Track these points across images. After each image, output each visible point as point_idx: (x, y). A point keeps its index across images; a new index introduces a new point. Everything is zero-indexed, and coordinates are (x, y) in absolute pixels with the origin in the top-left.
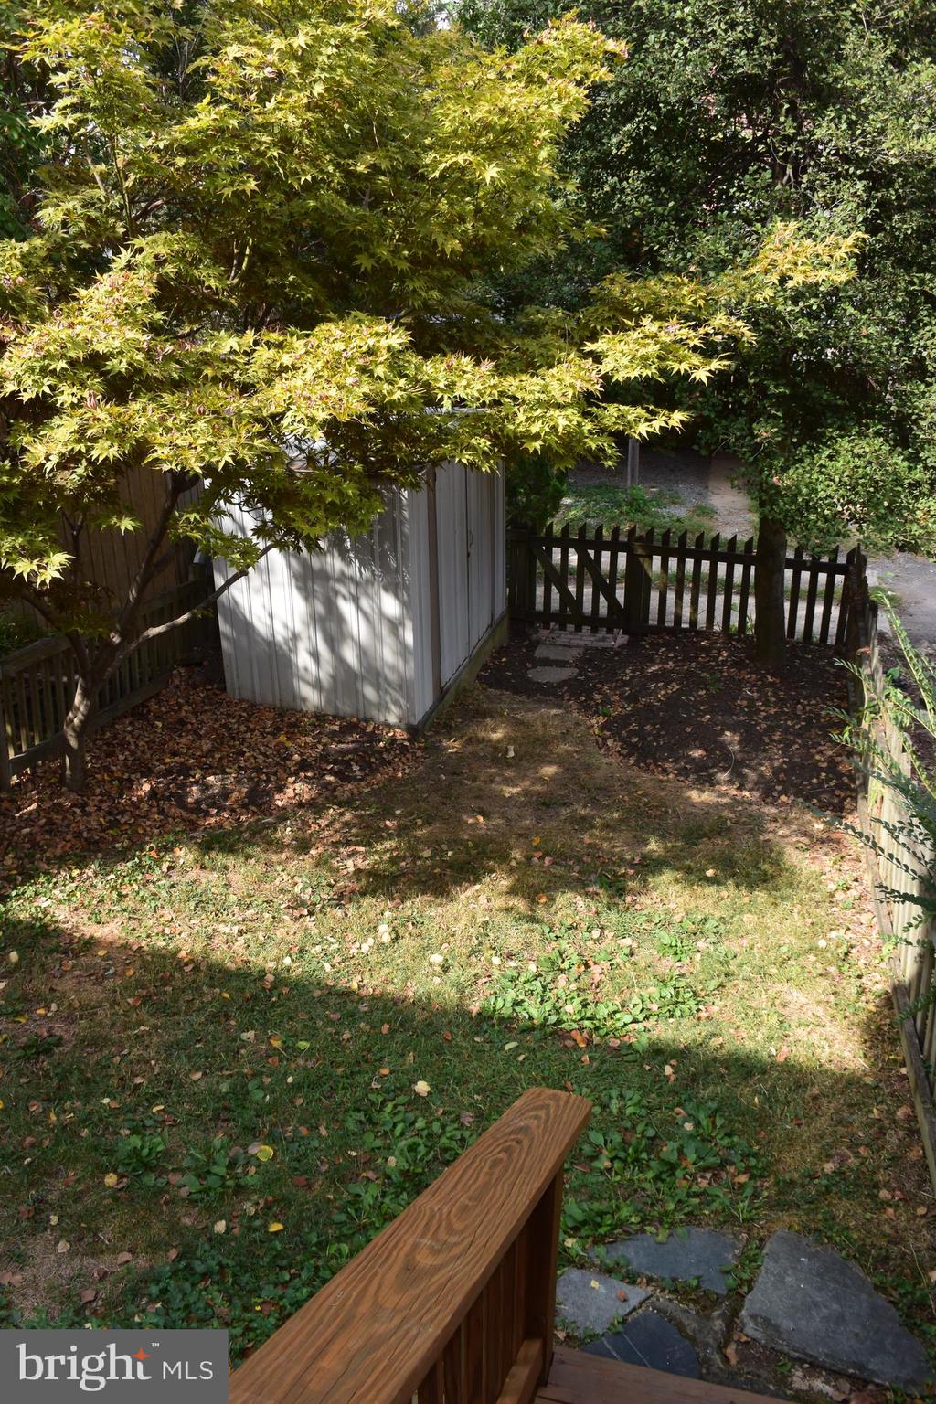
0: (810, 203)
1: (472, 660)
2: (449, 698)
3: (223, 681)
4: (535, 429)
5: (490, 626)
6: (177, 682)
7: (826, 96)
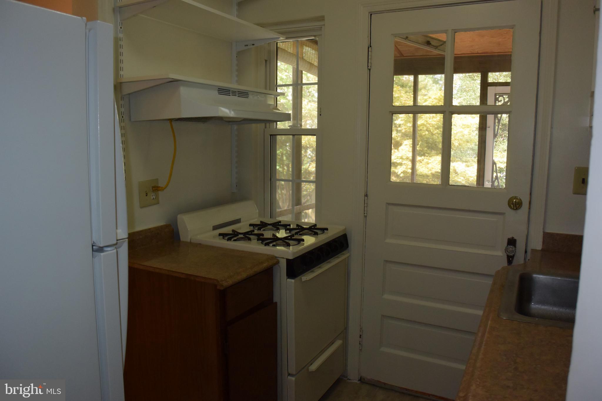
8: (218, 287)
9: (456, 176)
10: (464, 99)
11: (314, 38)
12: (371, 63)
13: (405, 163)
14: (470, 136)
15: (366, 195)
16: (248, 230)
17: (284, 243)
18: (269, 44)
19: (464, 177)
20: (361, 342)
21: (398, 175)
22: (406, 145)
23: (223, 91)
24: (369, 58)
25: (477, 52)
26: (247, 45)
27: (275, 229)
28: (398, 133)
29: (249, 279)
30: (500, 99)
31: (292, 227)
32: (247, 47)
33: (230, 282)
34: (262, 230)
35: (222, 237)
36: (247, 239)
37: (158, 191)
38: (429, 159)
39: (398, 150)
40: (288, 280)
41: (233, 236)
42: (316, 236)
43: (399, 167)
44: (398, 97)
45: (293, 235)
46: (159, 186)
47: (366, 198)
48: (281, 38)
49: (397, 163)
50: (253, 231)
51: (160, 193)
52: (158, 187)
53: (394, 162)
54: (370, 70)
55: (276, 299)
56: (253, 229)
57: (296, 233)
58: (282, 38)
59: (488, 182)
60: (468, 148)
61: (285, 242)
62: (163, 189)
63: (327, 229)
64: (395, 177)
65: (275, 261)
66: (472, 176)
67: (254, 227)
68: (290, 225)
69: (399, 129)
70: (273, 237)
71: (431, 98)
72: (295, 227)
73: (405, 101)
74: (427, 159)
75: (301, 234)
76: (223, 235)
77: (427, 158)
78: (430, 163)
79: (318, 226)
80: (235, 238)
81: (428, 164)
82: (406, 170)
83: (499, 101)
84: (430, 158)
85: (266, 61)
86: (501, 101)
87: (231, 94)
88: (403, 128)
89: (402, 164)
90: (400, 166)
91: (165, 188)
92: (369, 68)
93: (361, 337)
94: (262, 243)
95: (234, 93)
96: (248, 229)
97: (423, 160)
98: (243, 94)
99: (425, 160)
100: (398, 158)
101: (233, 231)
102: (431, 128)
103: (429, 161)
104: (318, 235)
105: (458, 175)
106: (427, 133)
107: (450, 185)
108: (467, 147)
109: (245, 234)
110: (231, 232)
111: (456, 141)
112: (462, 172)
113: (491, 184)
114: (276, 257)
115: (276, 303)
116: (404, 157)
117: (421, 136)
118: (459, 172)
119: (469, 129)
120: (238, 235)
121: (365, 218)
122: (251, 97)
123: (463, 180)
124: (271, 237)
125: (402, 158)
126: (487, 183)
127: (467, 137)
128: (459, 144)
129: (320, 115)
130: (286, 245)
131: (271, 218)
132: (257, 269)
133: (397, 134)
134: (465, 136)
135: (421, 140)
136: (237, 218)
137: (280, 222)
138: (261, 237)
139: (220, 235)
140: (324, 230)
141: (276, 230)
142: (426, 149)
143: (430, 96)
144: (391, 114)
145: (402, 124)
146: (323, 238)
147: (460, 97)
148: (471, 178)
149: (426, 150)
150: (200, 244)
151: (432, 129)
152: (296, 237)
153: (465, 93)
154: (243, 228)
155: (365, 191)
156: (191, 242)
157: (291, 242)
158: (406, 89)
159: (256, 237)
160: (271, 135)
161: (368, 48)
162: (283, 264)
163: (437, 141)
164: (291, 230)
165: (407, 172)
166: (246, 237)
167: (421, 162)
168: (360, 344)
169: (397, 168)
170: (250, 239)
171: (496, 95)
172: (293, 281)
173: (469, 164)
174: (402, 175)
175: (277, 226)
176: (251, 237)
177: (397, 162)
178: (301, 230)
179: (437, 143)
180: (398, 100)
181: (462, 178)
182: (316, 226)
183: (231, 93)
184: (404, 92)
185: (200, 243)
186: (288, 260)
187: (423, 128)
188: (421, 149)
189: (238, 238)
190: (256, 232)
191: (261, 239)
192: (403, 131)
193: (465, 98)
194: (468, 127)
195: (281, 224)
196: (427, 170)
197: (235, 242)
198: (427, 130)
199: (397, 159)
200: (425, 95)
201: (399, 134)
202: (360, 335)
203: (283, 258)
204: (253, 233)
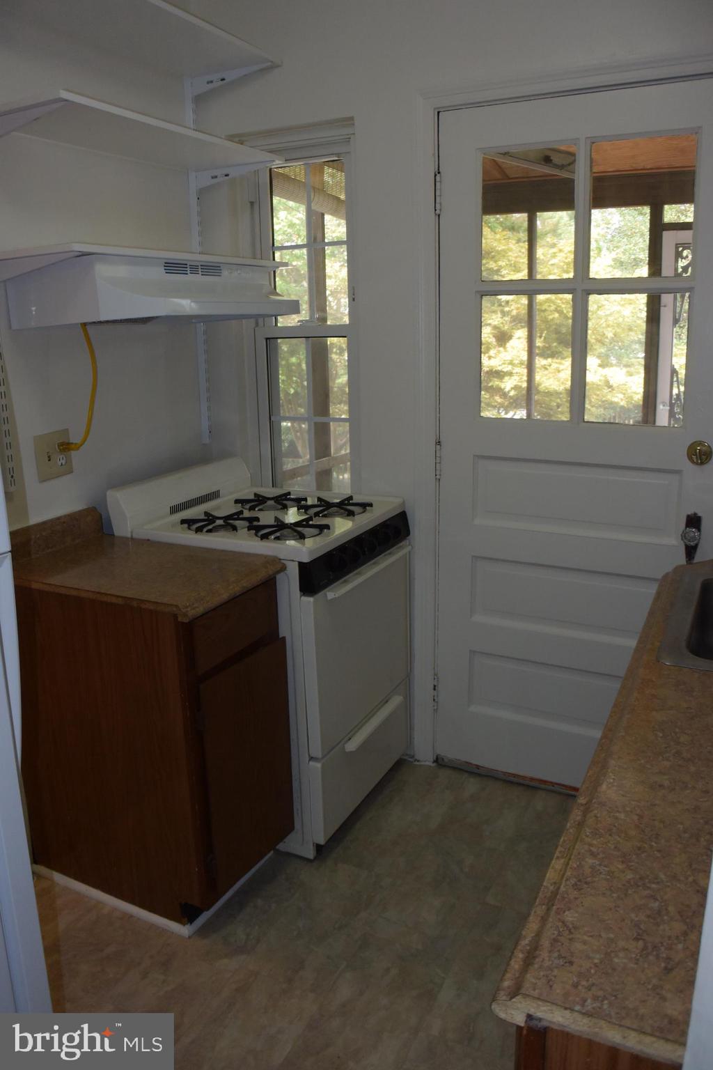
8: (180, 619)
9: (610, 391)
10: (625, 250)
11: (337, 159)
12: (441, 204)
13: (518, 371)
15: (439, 443)
16: (234, 511)
17: (295, 534)
18: (256, 172)
19: (624, 394)
20: (435, 698)
21: (505, 393)
22: (519, 338)
23: (173, 267)
24: (438, 193)
25: (642, 168)
26: (216, 177)
27: (280, 507)
28: (504, 316)
29: (233, 601)
30: (685, 253)
31: (310, 502)
32: (215, 181)
33: (200, 610)
34: (256, 509)
35: (186, 525)
36: (229, 527)
37: (69, 450)
38: (560, 363)
39: (505, 348)
40: (303, 598)
41: (207, 524)
42: (351, 517)
43: (506, 378)
44: (503, 250)
45: (310, 519)
46: (71, 442)
47: (438, 447)
48: (277, 162)
49: (503, 372)
50: (241, 512)
51: (74, 454)
52: (69, 444)
54: (439, 216)
55: (284, 631)
56: (241, 509)
57: (317, 514)
58: (279, 160)
59: (664, 406)
60: (633, 340)
61: (297, 531)
62: (78, 447)
63: (371, 505)
65: (279, 566)
66: (638, 392)
67: (242, 505)
68: (305, 500)
69: (507, 309)
70: (276, 524)
71: (563, 251)
72: (316, 502)
73: (516, 257)
74: (557, 363)
75: (326, 514)
76: (188, 523)
77: (557, 361)
78: (562, 370)
79: (356, 499)
80: (210, 527)
81: (559, 371)
82: (520, 384)
83: (683, 258)
84: (563, 362)
85: (252, 203)
86: (686, 257)
87: (189, 272)
88: (512, 307)
89: (512, 373)
90: (509, 377)
91: (81, 445)
92: (438, 212)
93: (436, 688)
94: (256, 535)
95: (194, 269)
96: (233, 509)
97: (550, 365)
98: (211, 269)
99: (554, 366)
100: (504, 364)
101: (206, 514)
102: (563, 306)
103: (561, 367)
104: (354, 516)
105: (613, 390)
106: (557, 315)
107: (584, 422)
108: (630, 339)
109: (226, 518)
110: (203, 517)
111: (609, 329)
112: (620, 385)
113: (669, 408)
114: (280, 559)
115: (284, 638)
116: (516, 362)
117: (546, 321)
118: (615, 385)
119: (633, 306)
120: (214, 522)
121: (438, 484)
122: (225, 273)
123: (622, 400)
124: (272, 522)
125: (511, 363)
126: (662, 407)
127: (628, 320)
128: (615, 335)
129: (354, 299)
130: (298, 537)
131: (273, 486)
132: (247, 583)
133: (502, 318)
134: (625, 320)
135: (547, 329)
136: (214, 489)
137: (289, 493)
138: (255, 523)
139: (183, 522)
140: (365, 506)
141: (281, 509)
142: (555, 344)
143: (561, 248)
144: (479, 296)
145: (512, 301)
146: (365, 521)
147: (618, 247)
148: (635, 395)
149: (556, 347)
150: (148, 540)
151: (565, 308)
152: (317, 521)
153: (625, 240)
154: (223, 507)
155: (436, 436)
156: (132, 538)
157: (306, 531)
158: (518, 234)
159: (246, 524)
160: (267, 339)
161: (435, 175)
162: (293, 572)
164: (307, 508)
165: (521, 387)
166: (229, 523)
167: (546, 369)
168: (434, 700)
169: (504, 381)
170: (235, 528)
171: (677, 246)
172: (311, 599)
173: (632, 369)
174: (512, 393)
175: (282, 501)
176: (237, 523)
177: (503, 370)
178: (326, 507)
180: (504, 256)
181: (621, 396)
182: (352, 499)
183: (188, 269)
184: (514, 242)
185: (147, 538)
186: (301, 565)
187: (550, 306)
188: (547, 345)
189: (214, 527)
190: (247, 514)
191: (255, 527)
192: (514, 313)
193: (627, 247)
194: (631, 304)
195: (292, 497)
196: (557, 383)
197: (210, 534)
198: (556, 310)
199: (503, 366)
200: (553, 246)
201: (506, 319)
202: (435, 686)
203: (293, 561)
204: (241, 516)
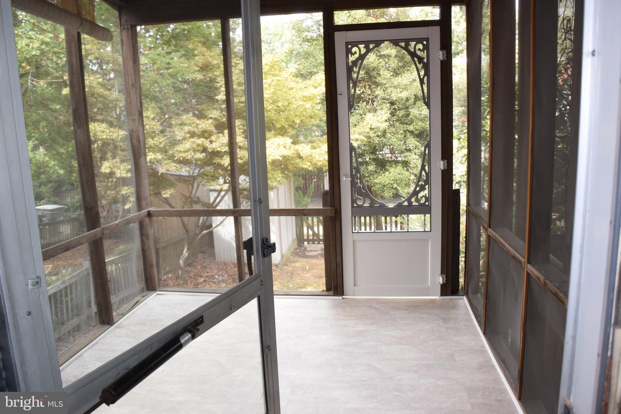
0: (376, 110)
1: (290, 249)
2: (285, 258)
3: (214, 256)
4: (320, 159)
5: (292, 240)
6: (200, 257)
7: (377, 84)
9: (301, 161)
14: (314, 110)
19: (311, 162)
30: (355, 49)
53: (218, 151)
59: (346, 178)
60: (313, 125)
64: (223, 171)
83: (353, 54)
86: (355, 53)
105: (303, 160)
108: (311, 124)
112: (307, 156)
113: (350, 179)
118: (304, 156)
123: (309, 166)
126: (344, 178)
127: (310, 111)
128: (301, 121)
134: (308, 111)
163: (274, 118)
171: (347, 44)
173: (315, 144)
179: (273, 121)
181: (309, 164)
194: (311, 100)
